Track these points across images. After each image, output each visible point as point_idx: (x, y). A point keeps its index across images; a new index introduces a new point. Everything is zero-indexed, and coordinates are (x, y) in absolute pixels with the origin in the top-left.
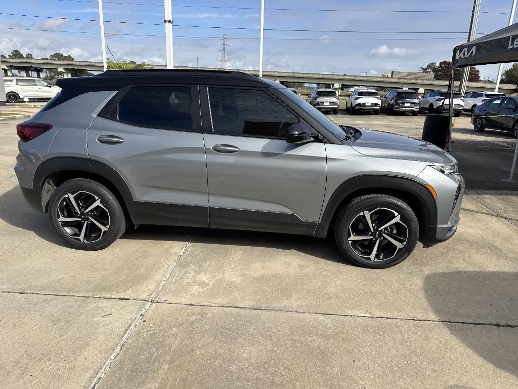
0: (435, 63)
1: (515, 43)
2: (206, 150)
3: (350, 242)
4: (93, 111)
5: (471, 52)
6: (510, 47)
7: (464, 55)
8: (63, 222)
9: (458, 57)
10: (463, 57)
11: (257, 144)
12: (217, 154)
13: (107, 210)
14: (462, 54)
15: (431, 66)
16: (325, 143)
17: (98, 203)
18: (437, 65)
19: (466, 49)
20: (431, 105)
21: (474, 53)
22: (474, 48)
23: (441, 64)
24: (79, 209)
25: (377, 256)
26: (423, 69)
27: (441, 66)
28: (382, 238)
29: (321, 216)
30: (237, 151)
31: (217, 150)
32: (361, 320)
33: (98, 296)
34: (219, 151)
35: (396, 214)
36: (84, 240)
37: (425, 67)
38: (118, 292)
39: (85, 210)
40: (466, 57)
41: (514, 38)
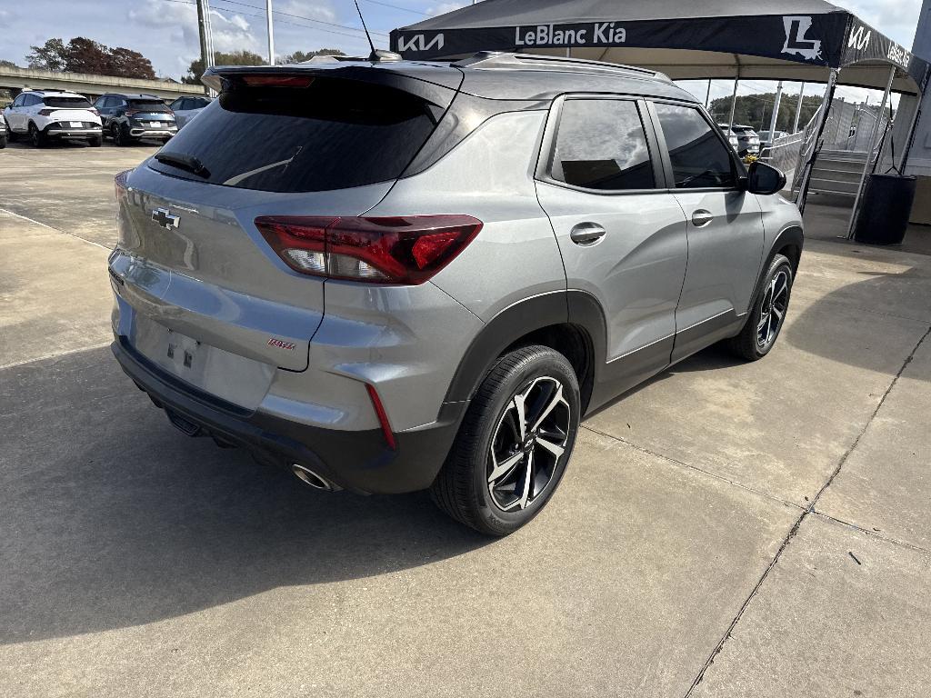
0: (60, 40)
3: (758, 330)
5: (434, 41)
7: (418, 47)
9: (402, 47)
10: (414, 48)
15: (54, 44)
18: (66, 44)
19: (422, 37)
21: (441, 45)
22: (440, 39)
23: (73, 42)
25: (768, 339)
26: (39, 51)
27: (75, 47)
28: (772, 313)
35: (786, 276)
37: (42, 46)
40: (422, 48)
41: (524, 30)
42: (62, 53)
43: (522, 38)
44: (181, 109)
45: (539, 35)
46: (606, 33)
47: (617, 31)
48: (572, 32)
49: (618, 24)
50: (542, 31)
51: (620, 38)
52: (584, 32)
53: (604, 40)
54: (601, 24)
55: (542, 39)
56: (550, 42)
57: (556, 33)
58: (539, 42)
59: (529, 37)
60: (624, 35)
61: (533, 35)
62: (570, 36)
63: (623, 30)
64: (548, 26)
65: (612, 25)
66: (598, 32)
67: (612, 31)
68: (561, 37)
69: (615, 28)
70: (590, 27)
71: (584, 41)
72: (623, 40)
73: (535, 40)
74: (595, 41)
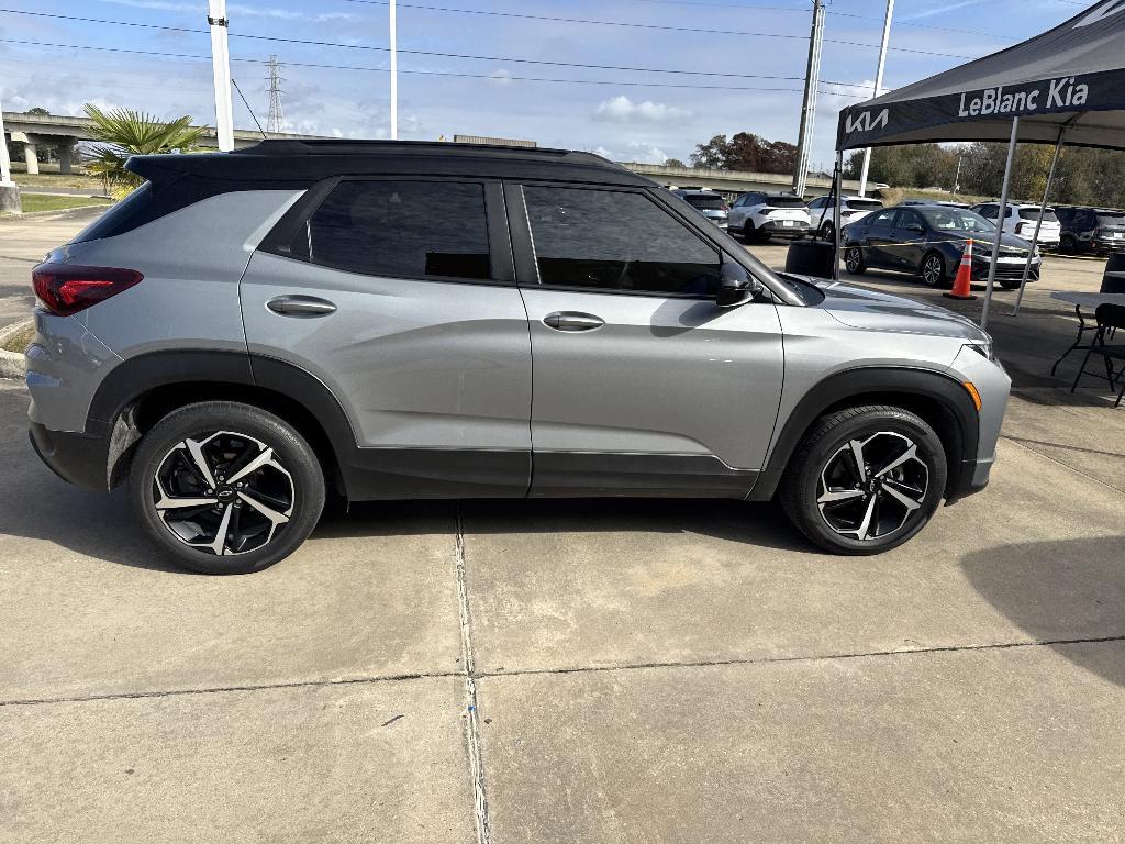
0: (724, 136)
1: (972, 107)
2: (529, 326)
3: (821, 507)
4: (244, 238)
5: (878, 119)
6: (962, 114)
7: (863, 127)
8: (169, 511)
9: (849, 130)
10: (860, 129)
11: (641, 310)
12: (552, 332)
13: (288, 474)
14: (858, 124)
15: (718, 141)
16: (775, 303)
17: (265, 458)
18: (729, 140)
19: (868, 114)
20: (750, 222)
21: (884, 124)
22: (885, 114)
23: (736, 137)
24: (213, 476)
25: (871, 530)
26: (703, 148)
27: (736, 143)
28: (879, 492)
29: (770, 454)
30: (598, 325)
31: (555, 323)
32: (910, 659)
33: (340, 680)
34: (557, 327)
35: (910, 443)
36: (224, 549)
37: (706, 144)
38: (381, 665)
39: (227, 479)
40: (867, 128)
41: (971, 96)
42: (725, 150)
43: (967, 108)
44: (744, 205)
45: (986, 102)
46: (1063, 93)
47: (1078, 89)
48: (1023, 95)
49: (1081, 79)
50: (990, 97)
51: (1080, 98)
52: (1036, 93)
53: (1060, 103)
54: (1058, 81)
55: (988, 106)
56: (996, 112)
57: (1005, 98)
58: (984, 112)
59: (975, 105)
60: (1085, 94)
61: (979, 104)
62: (1020, 99)
63: (1085, 87)
64: (997, 89)
65: (1072, 81)
66: (1054, 93)
67: (1071, 89)
68: (1009, 103)
69: (1075, 85)
70: (1044, 86)
71: (1034, 106)
72: (1083, 101)
73: (980, 110)
74: (1048, 106)
